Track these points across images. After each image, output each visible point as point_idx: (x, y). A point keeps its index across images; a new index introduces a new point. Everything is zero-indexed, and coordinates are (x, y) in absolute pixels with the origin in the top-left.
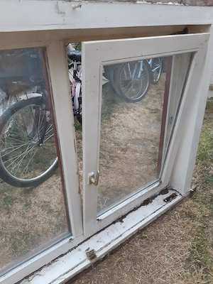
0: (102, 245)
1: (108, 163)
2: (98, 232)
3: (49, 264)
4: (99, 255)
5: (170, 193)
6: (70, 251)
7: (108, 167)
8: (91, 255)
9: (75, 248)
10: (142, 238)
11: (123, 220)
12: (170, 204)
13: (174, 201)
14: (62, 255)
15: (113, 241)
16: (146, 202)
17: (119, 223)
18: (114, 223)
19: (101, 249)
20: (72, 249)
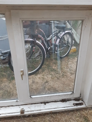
0: (29, 110)
1: (60, 77)
2: (32, 104)
3: (6, 107)
4: (25, 113)
5: (80, 102)
6: (16, 106)
7: (58, 79)
8: (22, 112)
9: (19, 105)
10: (52, 117)
11: (47, 104)
12: (76, 107)
13: (79, 107)
14: (12, 106)
15: (35, 110)
16: (63, 101)
17: (44, 104)
18: (41, 103)
19: (28, 111)
20: (17, 105)
